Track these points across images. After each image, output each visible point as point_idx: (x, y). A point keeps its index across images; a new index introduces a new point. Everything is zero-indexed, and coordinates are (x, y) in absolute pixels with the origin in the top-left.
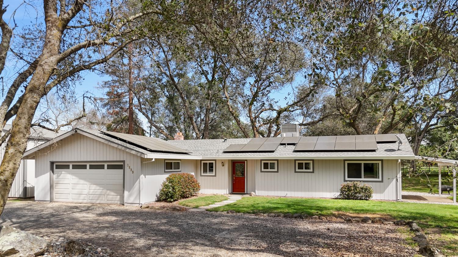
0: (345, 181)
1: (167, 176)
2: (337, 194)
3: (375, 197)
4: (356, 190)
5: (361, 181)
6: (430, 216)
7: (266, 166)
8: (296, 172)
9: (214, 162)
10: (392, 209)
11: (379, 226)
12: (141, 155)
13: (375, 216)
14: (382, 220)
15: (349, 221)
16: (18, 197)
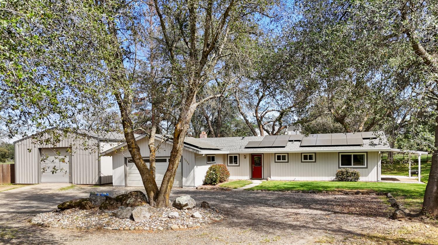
0: (339, 168)
1: (209, 166)
2: (334, 178)
3: (362, 179)
4: (348, 174)
5: (351, 168)
6: (400, 190)
7: (279, 158)
8: (302, 162)
9: (238, 155)
10: (374, 186)
11: (367, 196)
12: (196, 152)
13: (363, 191)
14: (368, 193)
15: (346, 194)
16: (95, 184)
